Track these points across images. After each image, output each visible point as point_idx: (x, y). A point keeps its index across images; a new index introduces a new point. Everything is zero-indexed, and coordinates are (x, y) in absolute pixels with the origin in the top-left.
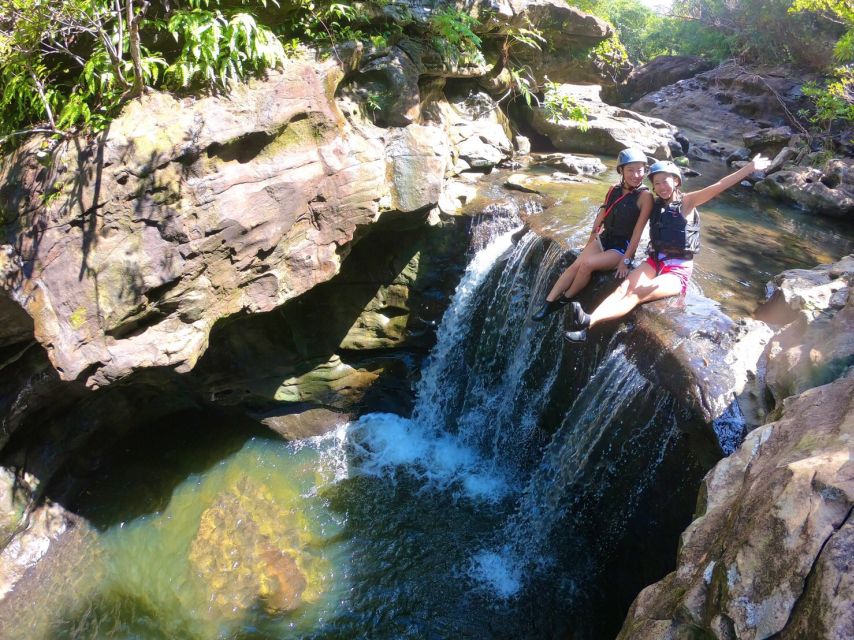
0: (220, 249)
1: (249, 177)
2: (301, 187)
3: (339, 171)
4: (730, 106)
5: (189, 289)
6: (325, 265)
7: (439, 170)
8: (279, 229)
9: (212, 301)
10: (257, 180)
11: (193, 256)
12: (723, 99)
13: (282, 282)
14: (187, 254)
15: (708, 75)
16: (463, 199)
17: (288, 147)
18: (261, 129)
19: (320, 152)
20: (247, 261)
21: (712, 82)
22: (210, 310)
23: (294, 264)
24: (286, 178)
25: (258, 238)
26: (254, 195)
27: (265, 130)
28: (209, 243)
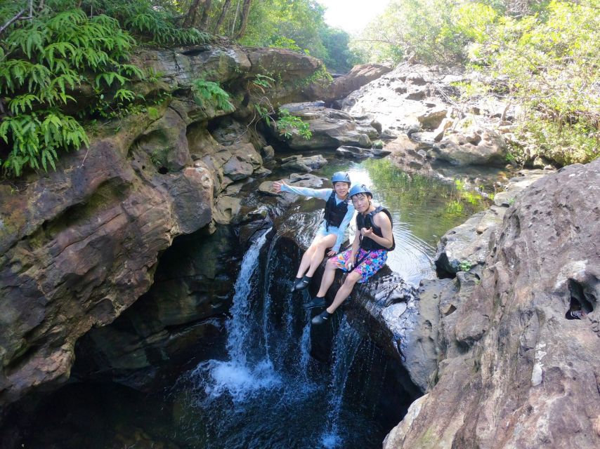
0: (67, 293)
1: (76, 238)
2: (114, 235)
3: (138, 217)
4: (406, 95)
5: (53, 326)
6: (142, 282)
7: (209, 199)
8: (105, 268)
9: (70, 328)
10: (82, 239)
11: (49, 304)
12: (401, 91)
13: (115, 302)
14: (44, 304)
15: (389, 76)
16: (229, 210)
17: (100, 207)
18: (76, 202)
19: (122, 206)
20: (88, 295)
21: (393, 80)
22: (71, 335)
23: (121, 287)
24: (101, 233)
25: (91, 279)
26: (82, 251)
27: (80, 201)
28: (58, 292)
